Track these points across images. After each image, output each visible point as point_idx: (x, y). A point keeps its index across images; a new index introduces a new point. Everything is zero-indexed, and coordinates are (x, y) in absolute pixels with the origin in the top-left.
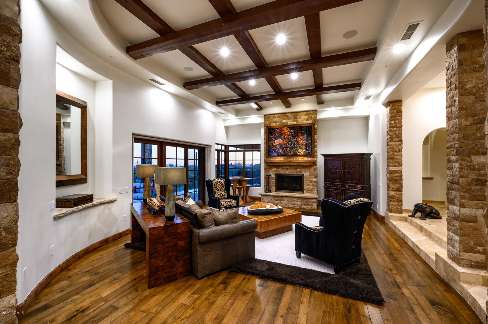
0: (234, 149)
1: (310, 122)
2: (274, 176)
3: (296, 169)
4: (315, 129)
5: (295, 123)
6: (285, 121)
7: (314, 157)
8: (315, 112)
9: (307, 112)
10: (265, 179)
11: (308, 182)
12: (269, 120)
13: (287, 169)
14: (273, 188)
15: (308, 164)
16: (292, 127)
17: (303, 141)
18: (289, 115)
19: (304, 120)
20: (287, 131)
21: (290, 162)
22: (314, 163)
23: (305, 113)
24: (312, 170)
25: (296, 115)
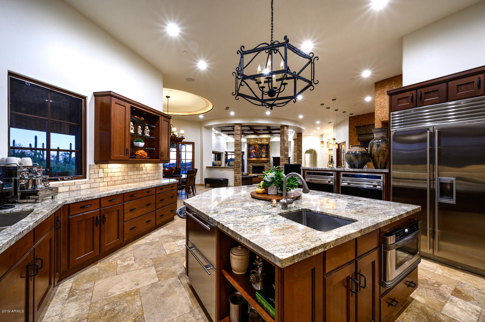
0: (231, 153)
1: (267, 143)
2: (251, 167)
3: (261, 163)
4: (269, 146)
5: (261, 143)
6: (256, 142)
7: (269, 158)
8: (269, 138)
9: (266, 139)
10: (247, 168)
11: (266, 169)
12: (249, 140)
13: (257, 163)
14: (251, 172)
15: (266, 161)
16: (260, 145)
17: (264, 151)
18: (258, 139)
19: (265, 142)
20: (257, 146)
21: (259, 160)
22: (269, 161)
24: (268, 164)
25: (261, 139)
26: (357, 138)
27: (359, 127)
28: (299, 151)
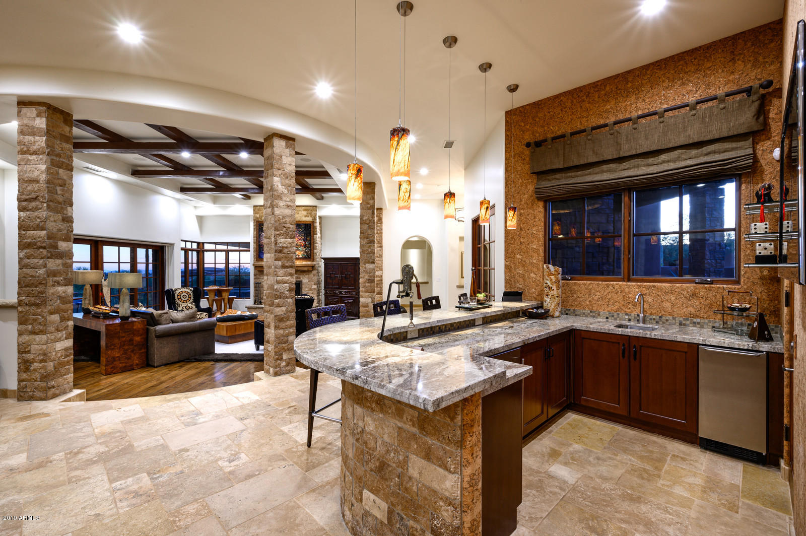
0: (212, 247)
1: (309, 219)
4: (315, 228)
7: (313, 261)
8: (314, 208)
9: (306, 207)
10: (255, 287)
11: (307, 289)
12: (260, 212)
15: (306, 269)
17: (301, 241)
19: (302, 217)
22: (314, 267)
23: (303, 208)
24: (311, 275)
28: (366, 240)
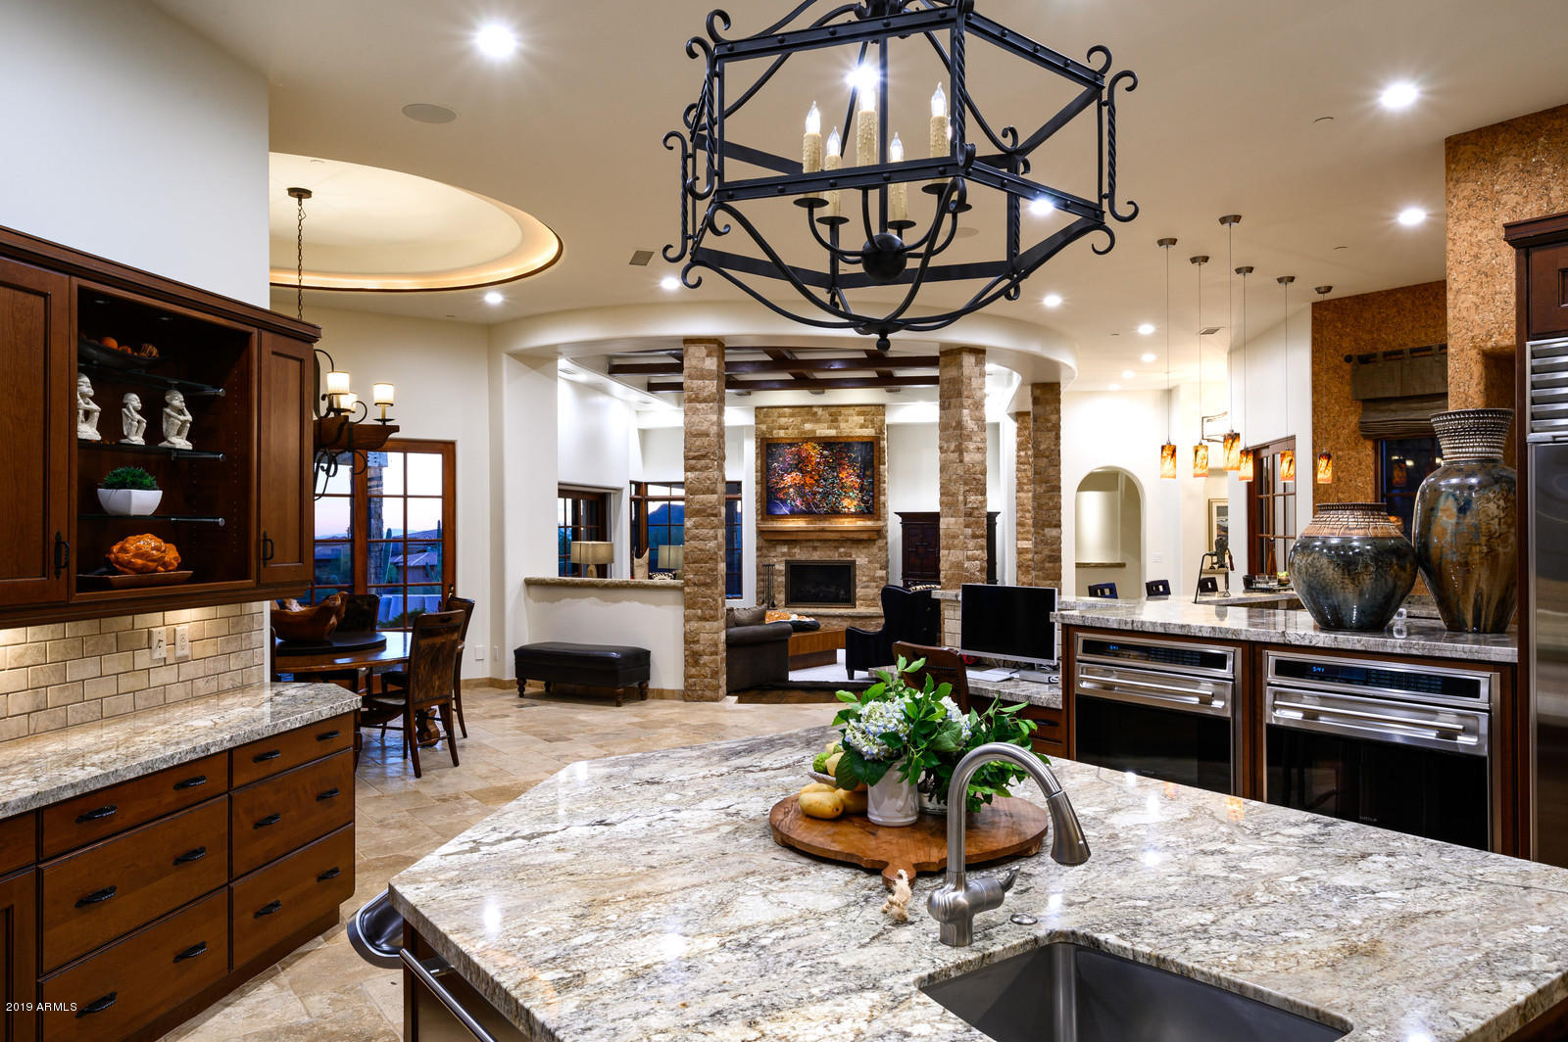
1: (869, 432)
2: (781, 567)
3: (837, 548)
4: (881, 450)
5: (832, 432)
6: (808, 426)
7: (878, 519)
8: (880, 408)
9: (862, 410)
10: (758, 574)
11: (865, 579)
12: (769, 420)
13: (815, 548)
14: (781, 597)
15: (865, 536)
16: (827, 443)
17: (853, 478)
18: (820, 411)
19: (854, 428)
20: (814, 452)
21: (823, 530)
22: (880, 533)
23: (857, 409)
24: (875, 550)
25: (835, 412)
26: (1354, 420)
27: (1365, 359)
28: (1044, 485)
